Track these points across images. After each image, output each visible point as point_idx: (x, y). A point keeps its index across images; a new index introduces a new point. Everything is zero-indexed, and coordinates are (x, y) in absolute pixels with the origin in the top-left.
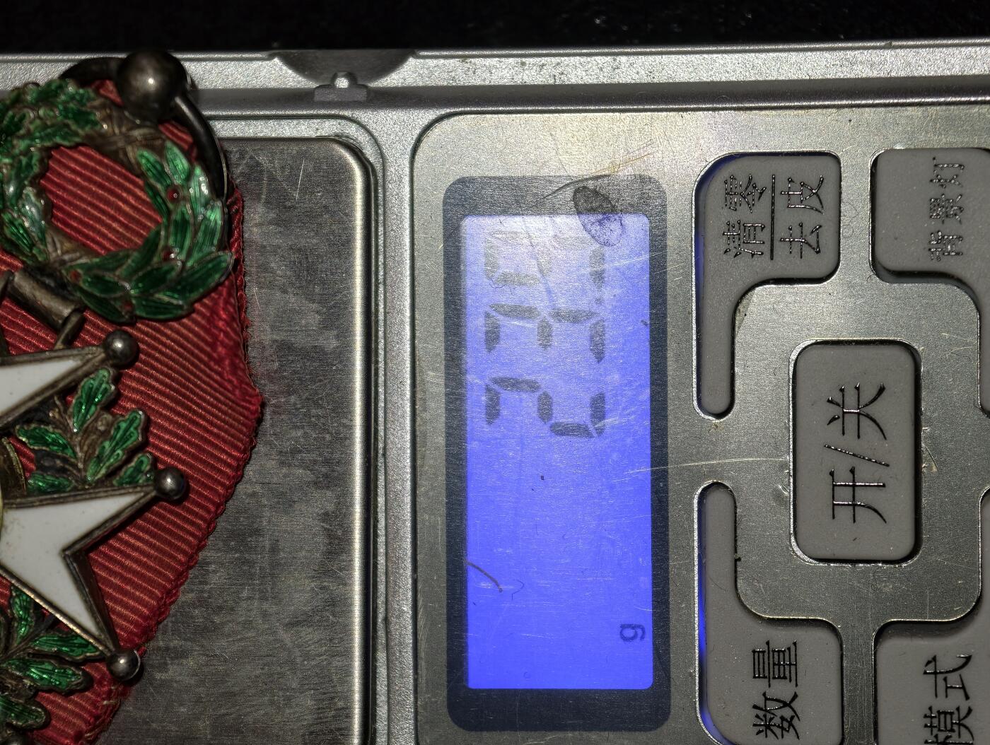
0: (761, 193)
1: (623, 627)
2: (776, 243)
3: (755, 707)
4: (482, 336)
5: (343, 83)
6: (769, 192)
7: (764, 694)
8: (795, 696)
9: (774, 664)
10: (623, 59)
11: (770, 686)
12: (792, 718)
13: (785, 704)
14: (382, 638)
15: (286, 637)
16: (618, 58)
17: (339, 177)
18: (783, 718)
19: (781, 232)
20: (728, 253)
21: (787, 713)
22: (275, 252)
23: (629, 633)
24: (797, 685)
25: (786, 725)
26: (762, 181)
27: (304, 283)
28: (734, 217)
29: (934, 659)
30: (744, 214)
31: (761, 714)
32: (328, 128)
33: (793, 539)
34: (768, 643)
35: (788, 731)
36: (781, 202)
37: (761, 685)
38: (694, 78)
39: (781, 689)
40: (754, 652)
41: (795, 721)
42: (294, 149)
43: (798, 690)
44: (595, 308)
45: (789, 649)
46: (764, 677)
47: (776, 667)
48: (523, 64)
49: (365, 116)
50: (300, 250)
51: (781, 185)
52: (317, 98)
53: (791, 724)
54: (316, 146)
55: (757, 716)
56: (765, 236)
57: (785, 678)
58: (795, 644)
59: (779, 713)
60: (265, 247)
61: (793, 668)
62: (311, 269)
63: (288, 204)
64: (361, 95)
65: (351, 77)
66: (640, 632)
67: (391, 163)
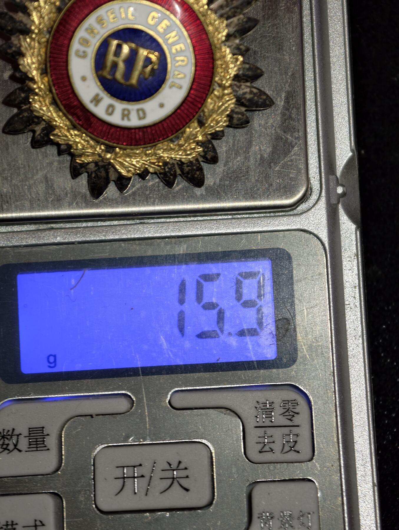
0: (290, 420)
1: (55, 356)
2: (264, 429)
3: (13, 430)
4: (207, 272)
5: (340, 190)
6: (290, 423)
7: (20, 434)
8: (20, 451)
9: (37, 439)
10: (360, 341)
11: (25, 437)
12: (8, 450)
13: (15, 445)
14: (42, 227)
15: (40, 174)
16: (361, 338)
17: (288, 191)
18: (8, 445)
19: (270, 431)
20: (257, 403)
21: (11, 447)
22: (246, 158)
23: (52, 359)
24: (26, 451)
25: (5, 446)
26: (297, 420)
27: (230, 175)
28: (276, 406)
29: (43, 525)
30: (278, 410)
31: (10, 433)
32: (315, 183)
33: (106, 445)
34: (48, 435)
35: (1, 448)
36: (286, 430)
37: (25, 433)
38: (352, 380)
39: (23, 444)
40: (43, 428)
41: (7, 451)
42: (302, 166)
43: (23, 452)
44: (226, 332)
45: (45, 446)
46: (30, 434)
47: (35, 440)
48: (355, 287)
49: (322, 204)
50: (247, 172)
51: (295, 430)
52: (331, 177)
53: (5, 449)
54: (304, 178)
55: (8, 431)
56: (268, 423)
57: (30, 445)
58: (48, 449)
59: (10, 443)
60: (248, 153)
61: (35, 449)
62: (237, 179)
63: (272, 164)
64: (334, 201)
65: (344, 194)
66: (52, 365)
67: (297, 219)
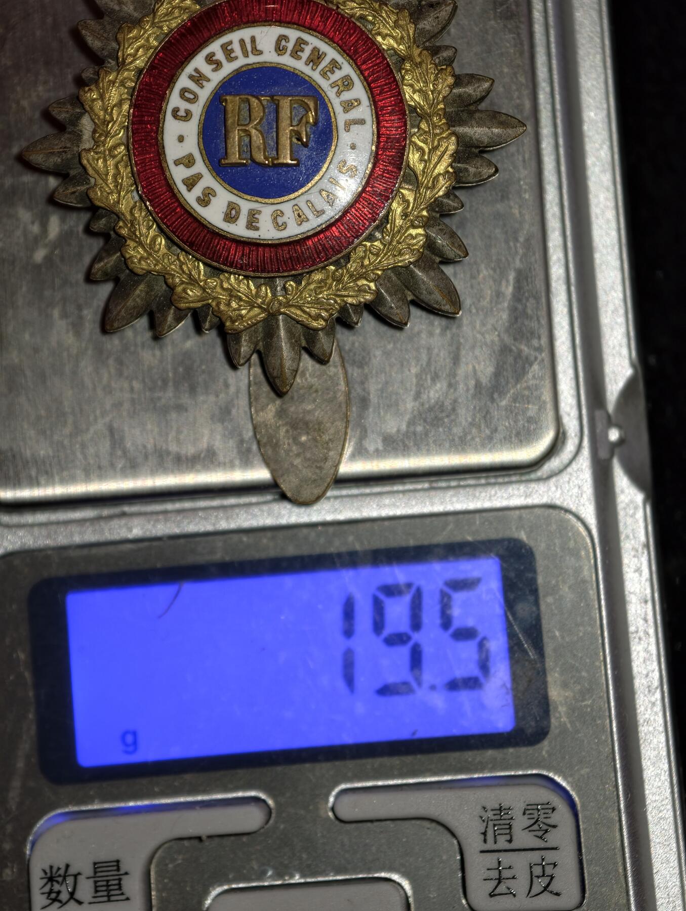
0: (541, 837)
1: (134, 734)
2: (496, 855)
3: (67, 866)
4: (389, 581)
5: (614, 435)
6: (542, 844)
7: (79, 874)
8: (80, 903)
9: (108, 881)
10: (658, 695)
11: (88, 878)
12: (60, 901)
13: (72, 894)
14: (106, 512)
15: (100, 425)
16: (658, 691)
17: (524, 436)
18: (59, 893)
19: (506, 859)
20: (482, 810)
21: (64, 896)
22: (450, 385)
23: (129, 739)
24: (90, 903)
25: (53, 896)
26: (553, 838)
27: (424, 416)
28: (517, 813)
30: (520, 822)
31: (62, 872)
32: (571, 424)
33: (226, 887)
34: (126, 874)
35: (48, 898)
36: (535, 857)
37: (88, 870)
38: (646, 763)
39: (85, 889)
40: (118, 861)
41: (57, 904)
42: (547, 396)
43: (85, 906)
44: (425, 685)
45: (122, 894)
46: (95, 873)
47: (104, 883)
48: (646, 602)
49: (584, 462)
50: (454, 409)
51: (550, 856)
52: (598, 414)
53: (54, 900)
54: (551, 414)
55: (59, 869)
56: (502, 843)
57: (96, 891)
58: (128, 899)
59: (63, 888)
60: (455, 378)
61: (105, 899)
62: (436, 422)
63: (496, 396)
64: (603, 454)
65: (621, 442)
66: (131, 749)
67: (541, 488)
